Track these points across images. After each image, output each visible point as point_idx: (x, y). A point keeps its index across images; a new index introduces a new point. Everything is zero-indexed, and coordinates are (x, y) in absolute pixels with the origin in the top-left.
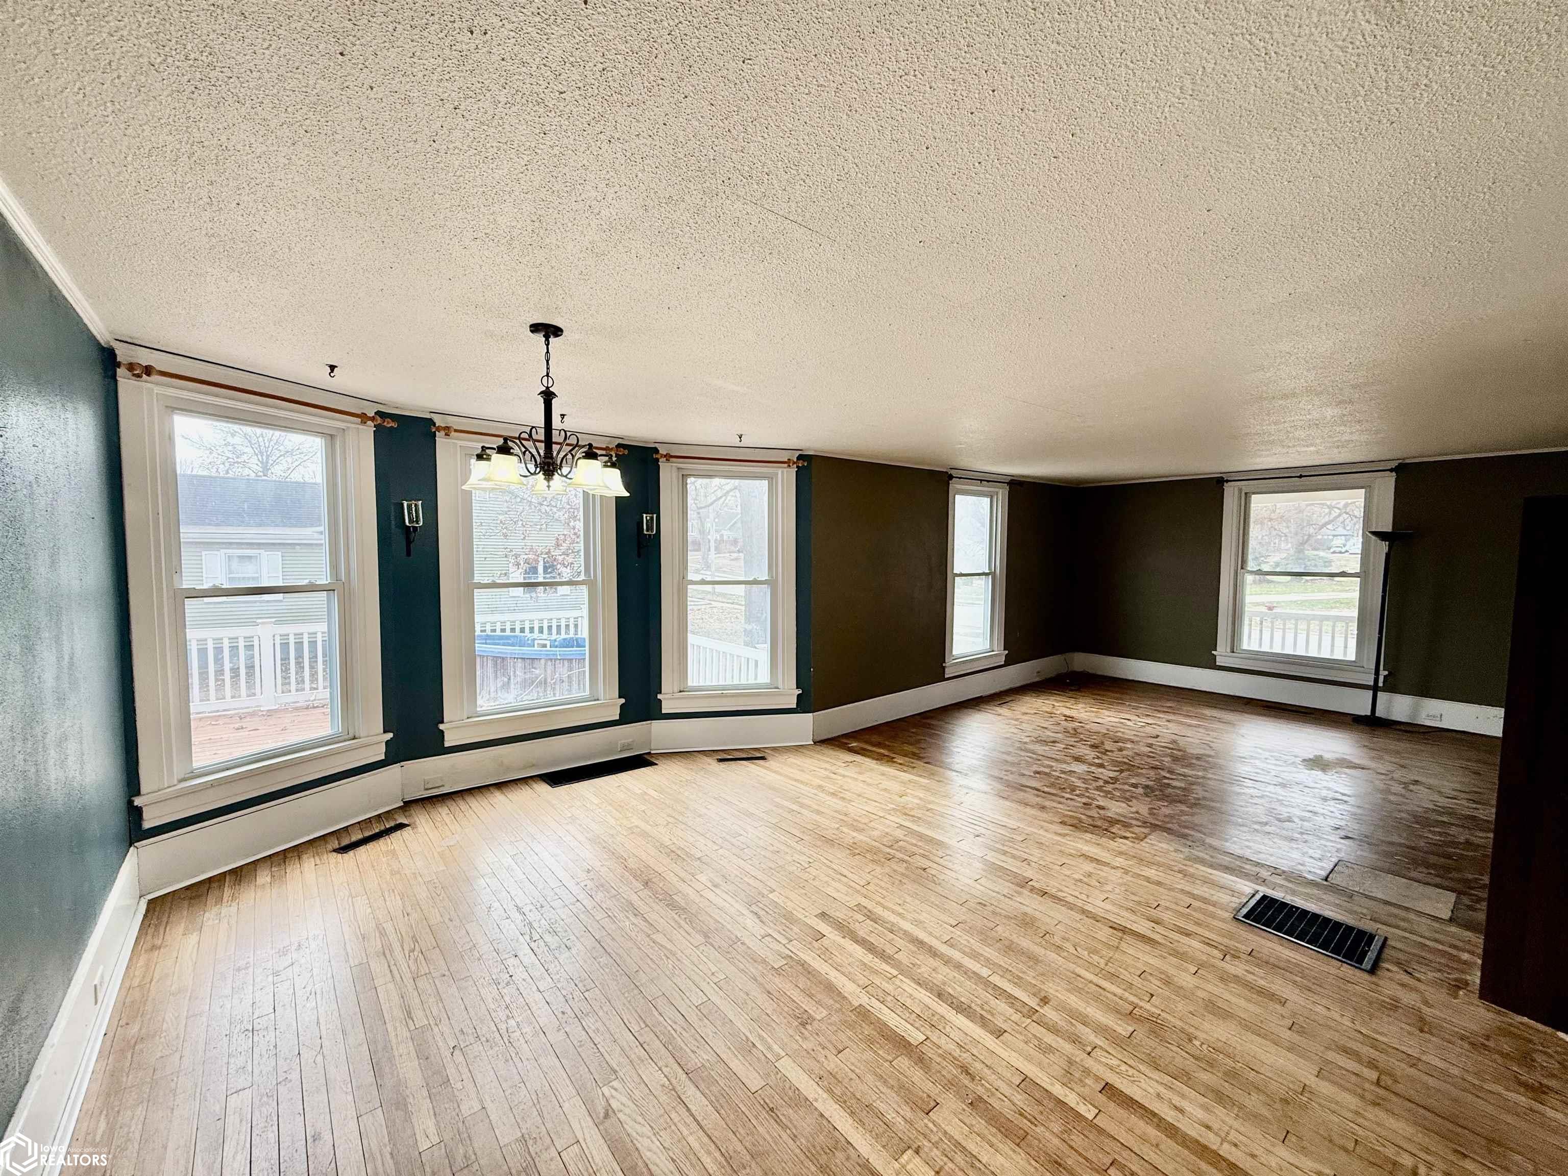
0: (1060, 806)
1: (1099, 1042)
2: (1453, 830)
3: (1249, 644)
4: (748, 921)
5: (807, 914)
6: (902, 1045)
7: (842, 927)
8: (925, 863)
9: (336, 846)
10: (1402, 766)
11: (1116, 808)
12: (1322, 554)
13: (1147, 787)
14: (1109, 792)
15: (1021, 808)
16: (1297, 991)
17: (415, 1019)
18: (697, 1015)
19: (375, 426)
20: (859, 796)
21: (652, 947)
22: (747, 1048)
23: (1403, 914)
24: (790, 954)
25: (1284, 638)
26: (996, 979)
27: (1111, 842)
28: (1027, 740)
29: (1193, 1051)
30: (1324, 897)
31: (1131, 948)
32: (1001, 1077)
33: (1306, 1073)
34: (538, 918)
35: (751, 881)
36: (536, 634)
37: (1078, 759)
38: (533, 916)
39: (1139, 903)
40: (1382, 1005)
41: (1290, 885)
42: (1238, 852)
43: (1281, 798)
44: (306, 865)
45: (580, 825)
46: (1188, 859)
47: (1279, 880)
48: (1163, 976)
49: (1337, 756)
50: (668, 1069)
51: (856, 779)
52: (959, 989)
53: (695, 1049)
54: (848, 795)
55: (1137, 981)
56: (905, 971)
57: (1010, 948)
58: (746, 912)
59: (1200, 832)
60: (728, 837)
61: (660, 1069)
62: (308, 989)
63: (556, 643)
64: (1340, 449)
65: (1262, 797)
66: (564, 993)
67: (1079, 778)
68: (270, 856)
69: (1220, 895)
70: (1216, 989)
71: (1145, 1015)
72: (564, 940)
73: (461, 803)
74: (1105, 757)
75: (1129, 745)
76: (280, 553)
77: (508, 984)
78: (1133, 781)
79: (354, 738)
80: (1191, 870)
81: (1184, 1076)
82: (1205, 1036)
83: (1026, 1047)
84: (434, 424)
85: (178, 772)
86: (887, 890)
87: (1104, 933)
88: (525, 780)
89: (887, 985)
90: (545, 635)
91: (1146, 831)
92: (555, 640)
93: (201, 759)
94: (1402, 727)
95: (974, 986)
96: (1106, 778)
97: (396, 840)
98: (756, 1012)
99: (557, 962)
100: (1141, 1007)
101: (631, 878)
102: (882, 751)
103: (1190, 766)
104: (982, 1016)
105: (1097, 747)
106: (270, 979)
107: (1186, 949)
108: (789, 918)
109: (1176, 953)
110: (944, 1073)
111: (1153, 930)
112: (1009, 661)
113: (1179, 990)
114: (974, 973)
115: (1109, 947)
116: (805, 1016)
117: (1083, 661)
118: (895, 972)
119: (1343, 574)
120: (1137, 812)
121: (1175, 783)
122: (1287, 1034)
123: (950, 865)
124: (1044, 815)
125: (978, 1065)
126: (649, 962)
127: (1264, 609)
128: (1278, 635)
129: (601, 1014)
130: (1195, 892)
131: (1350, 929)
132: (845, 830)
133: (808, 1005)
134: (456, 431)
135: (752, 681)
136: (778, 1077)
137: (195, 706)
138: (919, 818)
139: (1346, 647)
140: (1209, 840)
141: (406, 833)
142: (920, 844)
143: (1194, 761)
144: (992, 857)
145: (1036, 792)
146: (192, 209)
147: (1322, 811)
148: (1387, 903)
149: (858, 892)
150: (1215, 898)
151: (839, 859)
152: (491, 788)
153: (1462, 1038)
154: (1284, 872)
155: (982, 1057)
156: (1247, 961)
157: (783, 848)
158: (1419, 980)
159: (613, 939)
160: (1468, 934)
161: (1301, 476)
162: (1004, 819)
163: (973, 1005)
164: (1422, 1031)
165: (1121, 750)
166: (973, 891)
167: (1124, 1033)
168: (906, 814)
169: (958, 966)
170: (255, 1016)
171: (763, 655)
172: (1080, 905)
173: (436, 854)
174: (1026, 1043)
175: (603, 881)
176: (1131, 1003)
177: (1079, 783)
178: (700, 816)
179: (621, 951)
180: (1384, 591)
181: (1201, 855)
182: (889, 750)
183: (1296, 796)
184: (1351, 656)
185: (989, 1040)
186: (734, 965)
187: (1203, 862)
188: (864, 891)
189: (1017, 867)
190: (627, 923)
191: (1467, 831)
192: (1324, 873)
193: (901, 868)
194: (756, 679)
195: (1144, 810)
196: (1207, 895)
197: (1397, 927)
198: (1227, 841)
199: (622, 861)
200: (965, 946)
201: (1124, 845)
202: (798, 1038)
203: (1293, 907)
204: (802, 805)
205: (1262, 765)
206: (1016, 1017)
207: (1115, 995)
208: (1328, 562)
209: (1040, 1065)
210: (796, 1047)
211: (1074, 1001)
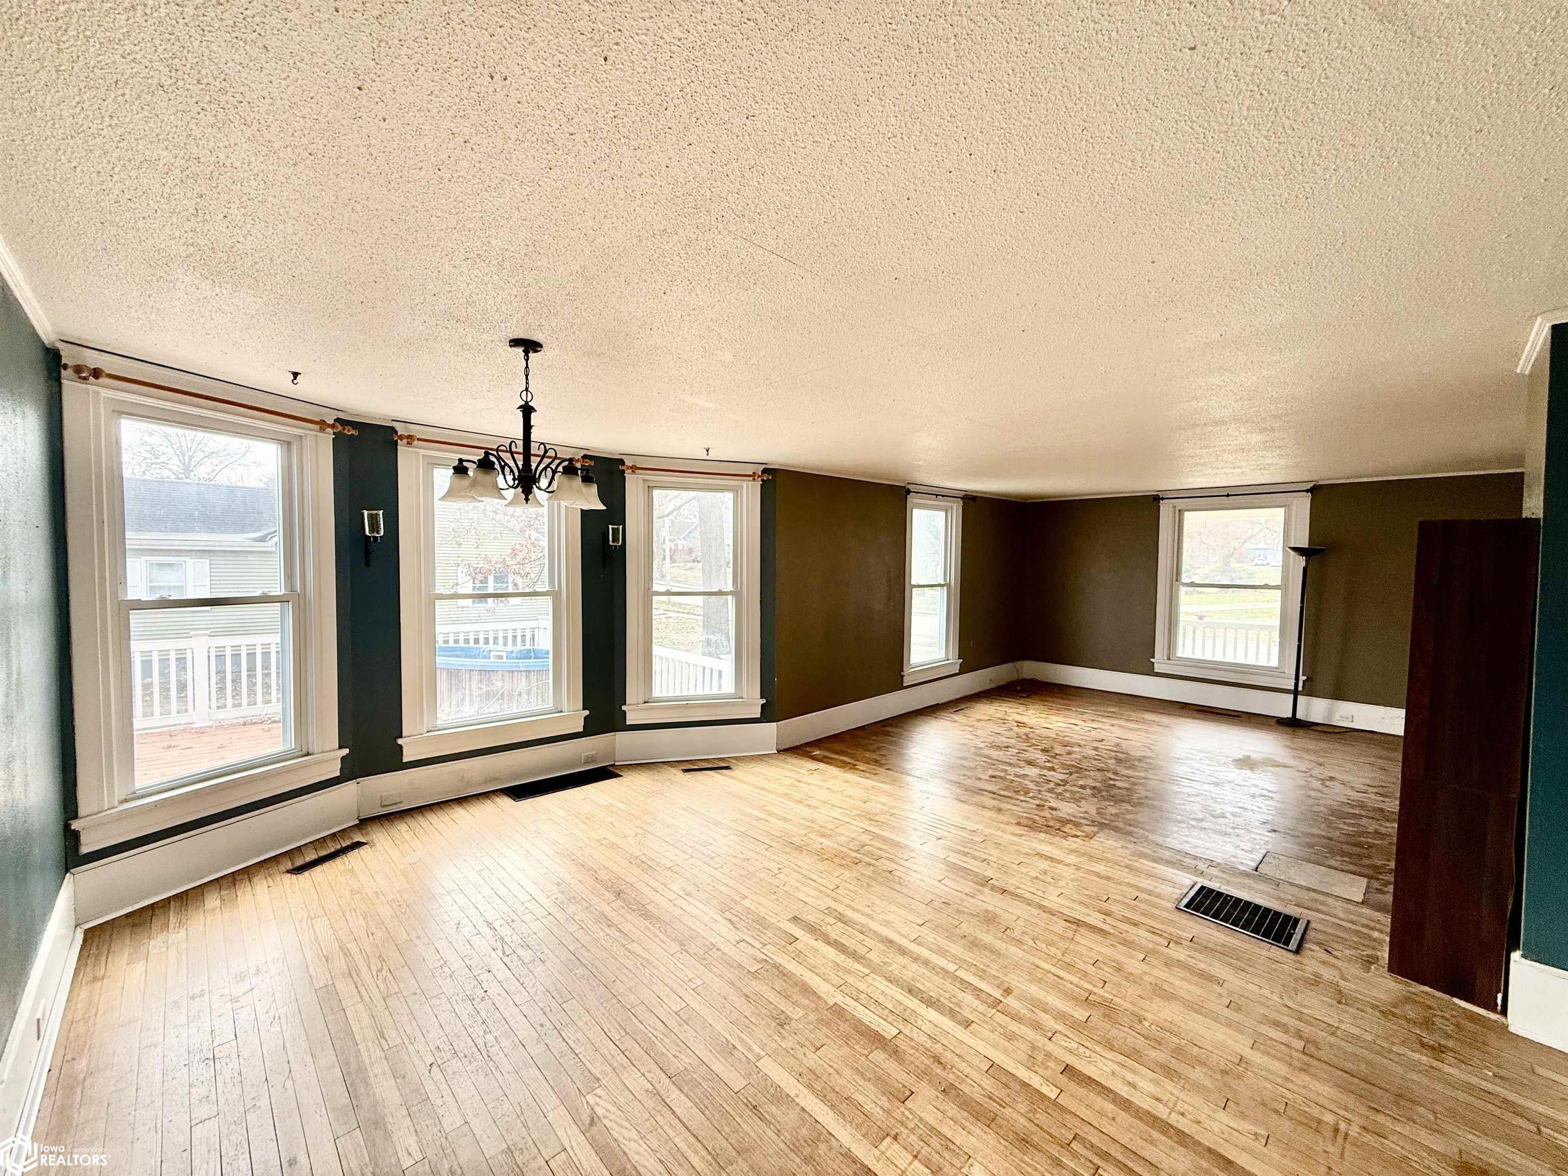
0: (1015, 808)
1: (1059, 1027)
2: (1364, 821)
3: (1183, 652)
4: (722, 928)
5: (779, 918)
6: (876, 1039)
7: (812, 929)
8: (891, 866)
9: (289, 866)
10: (1321, 765)
11: (1067, 809)
12: (1247, 566)
13: (1094, 788)
14: (1060, 794)
15: (979, 811)
16: (1232, 972)
17: (387, 1037)
18: (677, 1021)
19: (334, 433)
20: (825, 803)
21: (628, 957)
22: (728, 1050)
23: (1322, 898)
24: (765, 957)
25: (1214, 646)
26: (961, 974)
27: (1064, 841)
28: (982, 745)
29: (1143, 1032)
30: (1255, 886)
31: (1086, 940)
32: (970, 1065)
33: (1241, 1045)
34: (510, 933)
35: (724, 889)
36: (491, 646)
37: (1030, 763)
38: (505, 931)
39: (1090, 897)
40: (1306, 981)
41: (1224, 876)
42: (1179, 847)
43: (1214, 796)
44: (258, 887)
45: (547, 839)
46: (1134, 853)
47: (1215, 872)
48: (1114, 964)
49: (1264, 755)
50: (651, 1075)
51: (820, 787)
52: (928, 984)
53: (677, 1054)
54: (813, 802)
55: (1091, 969)
56: (876, 970)
57: (974, 944)
58: (720, 919)
59: (1143, 829)
60: (698, 846)
61: (643, 1075)
62: (271, 1014)
63: (514, 655)
64: (1262, 471)
65: (1197, 795)
66: (541, 1005)
67: (1033, 781)
68: (217, 879)
69: (1163, 887)
70: (1159, 973)
71: (1099, 1000)
72: (538, 954)
73: (420, 819)
74: (1055, 761)
75: (1076, 749)
76: (208, 561)
77: (483, 999)
78: (1081, 783)
79: (308, 754)
80: (1136, 864)
81: (1133, 1054)
82: (1153, 1017)
83: (993, 1036)
84: (396, 432)
85: (119, 794)
86: (855, 892)
87: (1059, 926)
88: (486, 795)
89: (859, 983)
90: (500, 647)
91: (1095, 829)
92: (512, 652)
93: (144, 778)
94: (1320, 728)
95: (942, 981)
96: (1056, 780)
97: (353, 859)
98: (736, 1015)
99: (531, 976)
100: (1095, 994)
101: (603, 889)
102: (845, 758)
103: (1132, 767)
104: (951, 1010)
105: (1047, 751)
106: (229, 1005)
107: (1133, 938)
108: (762, 923)
109: (1126, 943)
110: (917, 1063)
111: (1104, 922)
112: (963, 670)
113: (1130, 977)
114: (942, 969)
115: (1062, 937)
116: (783, 1017)
117: (1031, 669)
118: (867, 971)
119: (1267, 587)
120: (1086, 812)
121: (1119, 784)
122: (1226, 1012)
123: (915, 867)
124: (1001, 817)
125: (949, 1055)
126: (626, 971)
127: (1195, 619)
128: (1209, 643)
129: (580, 1024)
130: (1141, 885)
131: (1277, 914)
132: (813, 836)
133: (784, 1005)
134: (419, 439)
135: (715, 691)
136: (760, 1076)
137: (139, 722)
138: (883, 823)
139: (1269, 654)
140: (1152, 837)
141: (363, 851)
142: (885, 847)
143: (1136, 763)
144: (953, 858)
145: (992, 795)
146: (175, 220)
147: (1250, 807)
148: (1308, 889)
149: (828, 896)
150: (1157, 891)
151: (807, 862)
152: (450, 803)
153: (1374, 1007)
154: (1219, 864)
155: (952, 1047)
156: (1188, 947)
157: (750, 854)
158: (1336, 957)
159: (588, 951)
160: (1378, 915)
161: (1228, 495)
162: (963, 822)
163: (942, 999)
164: (1339, 1002)
165: (1069, 753)
166: (937, 891)
167: (1081, 1018)
168: (870, 819)
169: (926, 963)
170: (216, 1044)
171: (727, 664)
172: (1037, 900)
173: (398, 873)
174: (992, 1031)
175: (574, 893)
176: (1086, 990)
177: (1031, 786)
178: (668, 827)
179: (596, 962)
180: (1302, 602)
181: (1147, 851)
182: (852, 758)
183: (1228, 794)
184: (1274, 663)
185: (958, 1032)
186: (711, 970)
187: (1146, 856)
188: (833, 894)
189: (977, 867)
190: (602, 934)
191: (1374, 822)
192: (1254, 865)
193: (868, 871)
194: (720, 688)
195: (1093, 811)
196: (1151, 888)
197: (1318, 911)
198: (1168, 837)
199: (593, 872)
200: (932, 943)
201: (1073, 843)
202: (776, 1038)
203: (1228, 895)
204: (771, 814)
205: (1199, 766)
206: (982, 1008)
207: (1071, 983)
208: (1251, 575)
209: (1005, 1051)
210: (775, 1046)
211: (1035, 991)
